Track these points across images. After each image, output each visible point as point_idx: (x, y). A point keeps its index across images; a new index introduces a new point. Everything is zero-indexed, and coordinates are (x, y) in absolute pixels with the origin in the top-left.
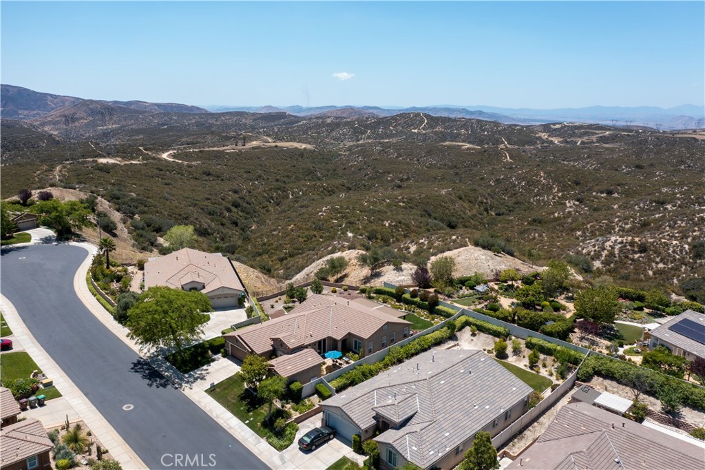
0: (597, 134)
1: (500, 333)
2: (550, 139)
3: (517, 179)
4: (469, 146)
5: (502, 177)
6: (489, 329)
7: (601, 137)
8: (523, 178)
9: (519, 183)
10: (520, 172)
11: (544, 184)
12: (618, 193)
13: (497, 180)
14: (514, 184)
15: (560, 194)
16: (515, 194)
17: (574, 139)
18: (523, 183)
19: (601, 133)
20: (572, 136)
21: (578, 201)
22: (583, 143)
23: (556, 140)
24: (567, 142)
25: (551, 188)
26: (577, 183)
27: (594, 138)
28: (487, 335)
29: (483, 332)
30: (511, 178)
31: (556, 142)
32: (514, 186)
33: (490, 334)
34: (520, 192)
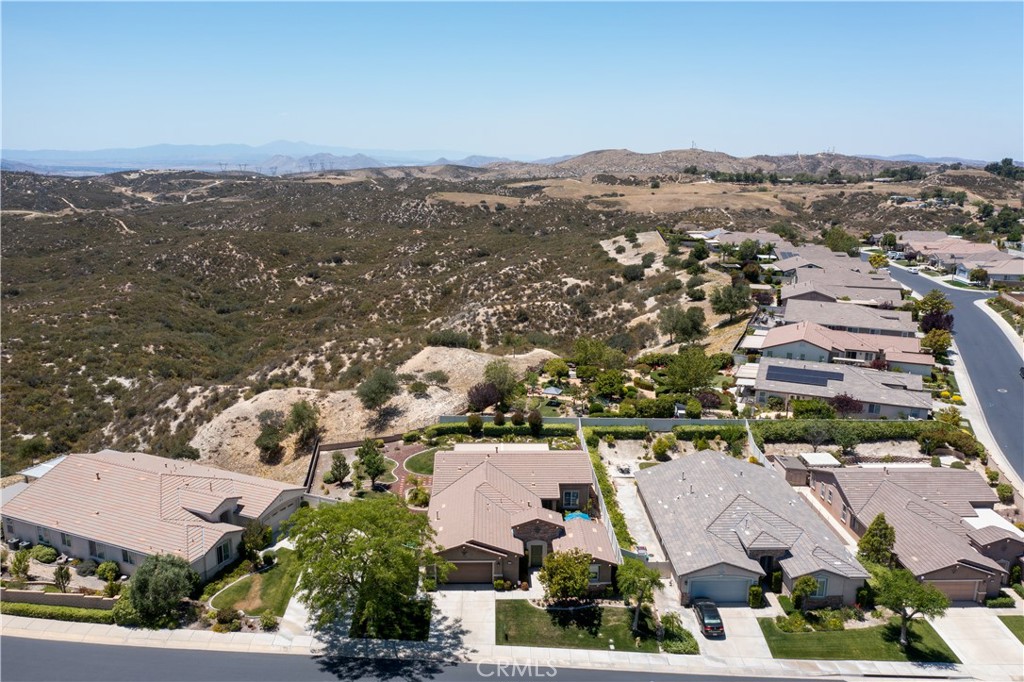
0: (204, 185)
1: (642, 432)
2: (138, 195)
3: (193, 258)
4: (34, 214)
5: (164, 257)
6: (627, 433)
7: (212, 188)
8: (201, 255)
9: (200, 264)
10: (190, 246)
11: (240, 260)
12: (349, 260)
13: (158, 263)
14: (191, 265)
15: (275, 271)
16: (201, 280)
17: (177, 194)
18: (207, 262)
19: (209, 183)
20: (169, 190)
21: (311, 276)
22: (190, 198)
23: (149, 197)
24: (167, 199)
25: (254, 265)
26: (285, 254)
27: (203, 190)
28: (626, 441)
29: (622, 439)
30: (180, 256)
31: (150, 200)
32: (194, 268)
33: (629, 438)
34: (207, 276)
